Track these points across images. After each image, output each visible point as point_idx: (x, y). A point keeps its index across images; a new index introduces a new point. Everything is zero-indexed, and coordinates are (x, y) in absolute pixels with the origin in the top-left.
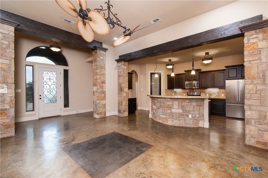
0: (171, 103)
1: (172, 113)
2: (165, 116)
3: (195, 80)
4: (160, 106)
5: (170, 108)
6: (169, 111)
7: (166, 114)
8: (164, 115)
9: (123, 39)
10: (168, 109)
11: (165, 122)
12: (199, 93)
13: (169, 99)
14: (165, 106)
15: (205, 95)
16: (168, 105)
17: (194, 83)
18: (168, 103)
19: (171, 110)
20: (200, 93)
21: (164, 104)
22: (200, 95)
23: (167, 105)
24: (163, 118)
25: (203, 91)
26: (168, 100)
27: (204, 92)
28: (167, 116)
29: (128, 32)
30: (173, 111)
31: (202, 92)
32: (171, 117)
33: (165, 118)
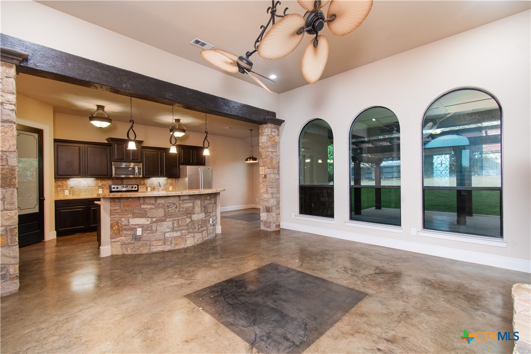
0: (191, 205)
1: (192, 222)
2: (179, 232)
3: (135, 161)
4: (165, 215)
5: (189, 213)
6: (188, 220)
7: (181, 228)
8: (177, 231)
9: (227, 63)
10: (186, 217)
11: (178, 244)
12: (136, 186)
13: (188, 198)
14: (179, 211)
15: (145, 190)
16: (187, 209)
17: (131, 167)
18: (186, 205)
19: (190, 217)
20: (138, 186)
21: (176, 208)
22: (137, 191)
23: (184, 210)
24: (175, 238)
25: (142, 182)
26: (185, 200)
27: (144, 184)
28: (183, 231)
29: (243, 64)
30: (195, 217)
31: (141, 184)
32: (192, 231)
33: (179, 237)
